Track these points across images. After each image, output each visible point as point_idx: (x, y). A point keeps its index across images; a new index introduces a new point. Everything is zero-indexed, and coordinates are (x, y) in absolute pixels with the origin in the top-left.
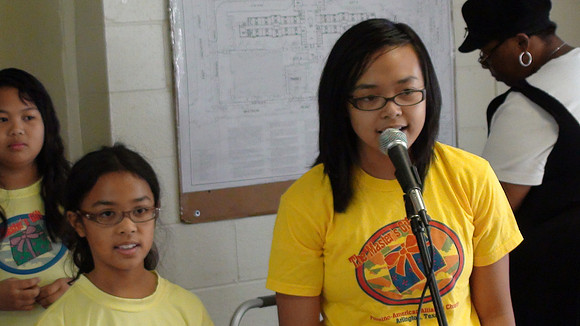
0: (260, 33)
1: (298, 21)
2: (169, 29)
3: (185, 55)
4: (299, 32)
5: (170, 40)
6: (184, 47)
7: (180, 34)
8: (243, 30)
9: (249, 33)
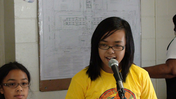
0: (71, 24)
1: (85, 20)
2: (38, 21)
3: (43, 31)
4: (85, 24)
5: (38, 25)
6: (43, 28)
7: (42, 23)
8: (64, 22)
9: (67, 24)
